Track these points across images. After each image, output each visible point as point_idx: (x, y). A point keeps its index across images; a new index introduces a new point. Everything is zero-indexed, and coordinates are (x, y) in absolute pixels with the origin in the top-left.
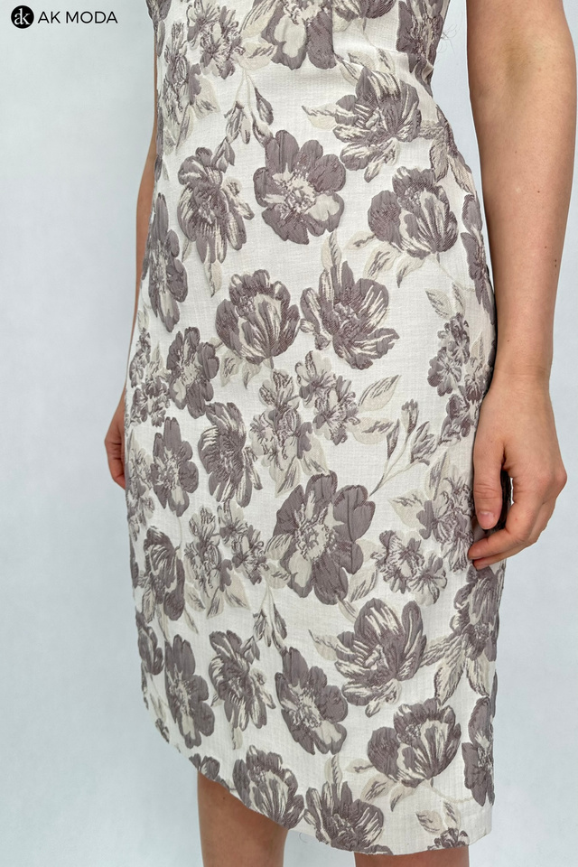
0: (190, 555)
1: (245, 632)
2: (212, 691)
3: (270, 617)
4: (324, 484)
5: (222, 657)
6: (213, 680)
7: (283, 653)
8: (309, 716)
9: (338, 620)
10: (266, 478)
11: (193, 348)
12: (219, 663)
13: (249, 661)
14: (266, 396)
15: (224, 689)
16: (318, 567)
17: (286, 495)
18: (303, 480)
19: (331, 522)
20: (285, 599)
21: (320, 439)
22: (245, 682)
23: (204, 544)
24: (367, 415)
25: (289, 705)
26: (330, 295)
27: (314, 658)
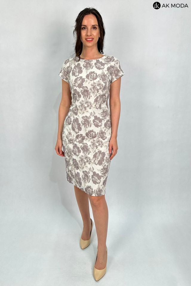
0: (79, 161)
1: (88, 171)
2: (82, 179)
3: (92, 168)
4: (100, 152)
5: (85, 174)
6: (82, 178)
7: (93, 172)
8: (96, 180)
9: (101, 167)
10: (91, 151)
11: (81, 136)
12: (84, 175)
13: (88, 174)
14: (92, 142)
15: (84, 179)
16: (99, 161)
17: (95, 153)
18: (97, 151)
19: (101, 156)
20: (94, 166)
21: (99, 147)
22: (87, 176)
23: (82, 160)
24: (104, 145)
25: (93, 179)
26: (100, 133)
27: (97, 172)
